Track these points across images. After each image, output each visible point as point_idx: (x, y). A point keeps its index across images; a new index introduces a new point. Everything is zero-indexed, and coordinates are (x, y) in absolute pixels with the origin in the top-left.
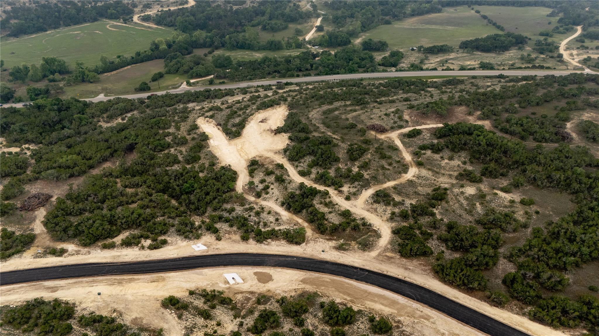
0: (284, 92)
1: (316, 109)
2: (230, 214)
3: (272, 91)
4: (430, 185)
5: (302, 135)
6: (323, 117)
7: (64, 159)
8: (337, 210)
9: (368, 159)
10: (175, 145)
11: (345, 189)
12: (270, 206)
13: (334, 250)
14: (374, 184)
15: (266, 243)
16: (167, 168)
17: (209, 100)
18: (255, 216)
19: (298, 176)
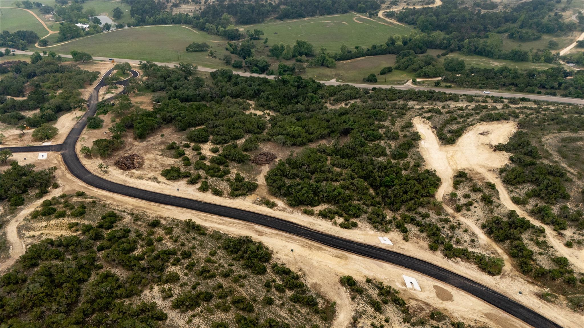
0: (517, 108)
1: (553, 133)
2: (423, 219)
3: (502, 104)
5: (528, 159)
6: (560, 144)
7: (292, 129)
10: (386, 138)
11: (569, 233)
12: (468, 224)
13: (535, 296)
15: (454, 260)
16: (374, 158)
17: (430, 102)
18: (449, 230)
19: (511, 202)
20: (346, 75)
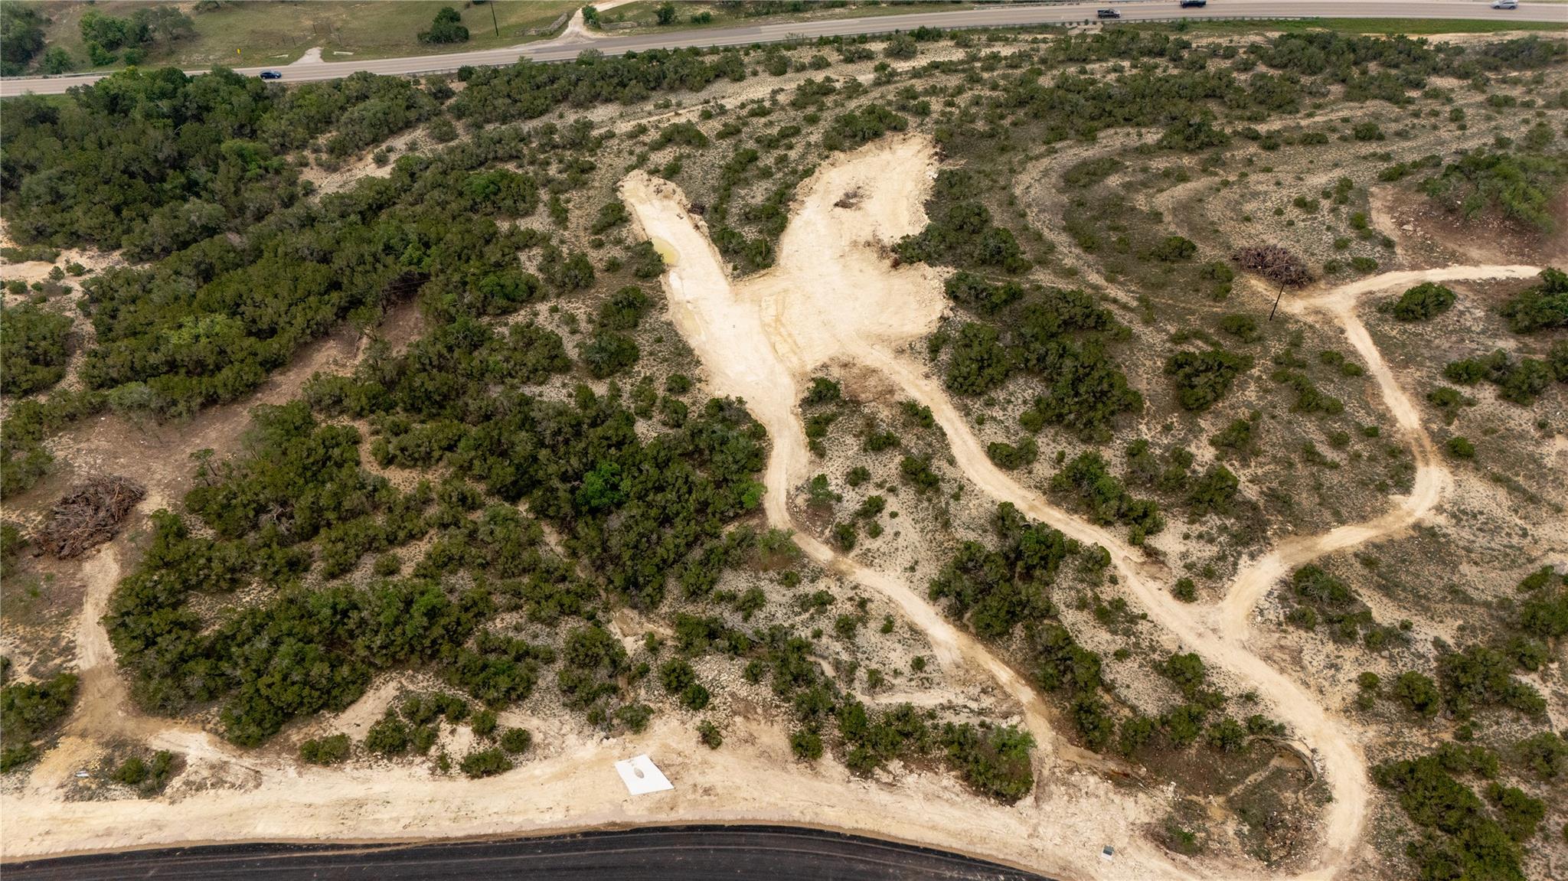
0: (916, 74)
1: (1037, 158)
2: (746, 619)
3: (871, 65)
4: (1510, 558)
5: (998, 281)
6: (1065, 199)
7: (186, 334)
8: (1145, 644)
9: (1249, 405)
10: (552, 290)
11: (1170, 541)
12: (887, 592)
13: (1148, 847)
14: (1283, 533)
15: (885, 778)
16: (529, 390)
17: (658, 97)
18: (837, 639)
19: (988, 464)
20: (354, 24)
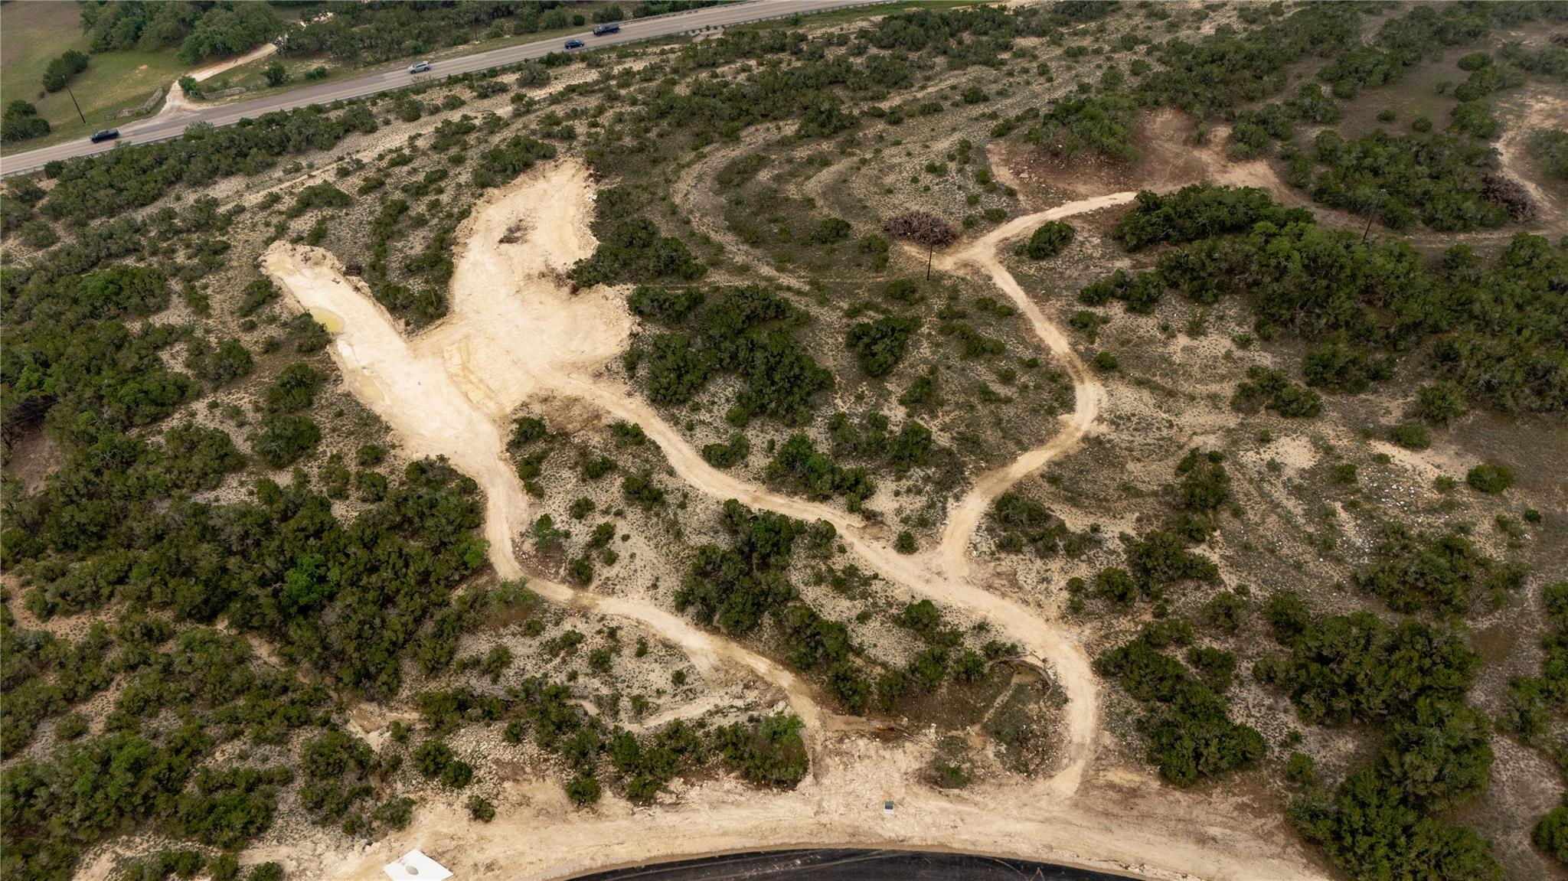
0: (554, 100)
1: (689, 165)
2: (495, 681)
3: (507, 97)
4: (1164, 448)
5: (677, 290)
6: (722, 200)
8: (882, 602)
9: (925, 361)
10: (207, 385)
11: (883, 501)
12: (634, 615)
13: (923, 791)
14: (978, 472)
15: (668, 799)
16: (201, 498)
17: (285, 162)
18: (594, 675)
19: (706, 467)
